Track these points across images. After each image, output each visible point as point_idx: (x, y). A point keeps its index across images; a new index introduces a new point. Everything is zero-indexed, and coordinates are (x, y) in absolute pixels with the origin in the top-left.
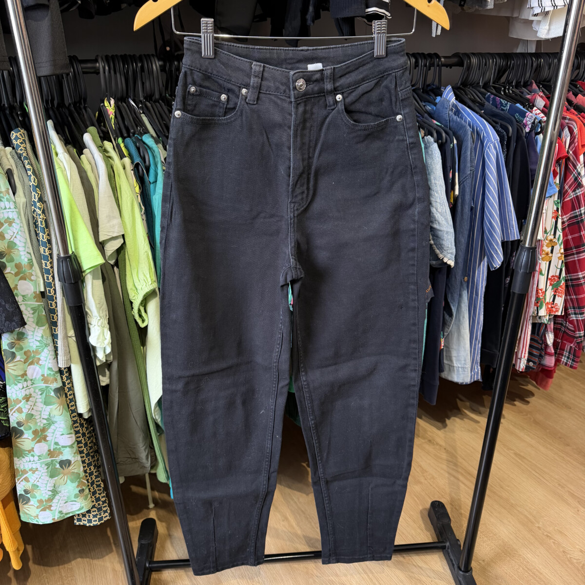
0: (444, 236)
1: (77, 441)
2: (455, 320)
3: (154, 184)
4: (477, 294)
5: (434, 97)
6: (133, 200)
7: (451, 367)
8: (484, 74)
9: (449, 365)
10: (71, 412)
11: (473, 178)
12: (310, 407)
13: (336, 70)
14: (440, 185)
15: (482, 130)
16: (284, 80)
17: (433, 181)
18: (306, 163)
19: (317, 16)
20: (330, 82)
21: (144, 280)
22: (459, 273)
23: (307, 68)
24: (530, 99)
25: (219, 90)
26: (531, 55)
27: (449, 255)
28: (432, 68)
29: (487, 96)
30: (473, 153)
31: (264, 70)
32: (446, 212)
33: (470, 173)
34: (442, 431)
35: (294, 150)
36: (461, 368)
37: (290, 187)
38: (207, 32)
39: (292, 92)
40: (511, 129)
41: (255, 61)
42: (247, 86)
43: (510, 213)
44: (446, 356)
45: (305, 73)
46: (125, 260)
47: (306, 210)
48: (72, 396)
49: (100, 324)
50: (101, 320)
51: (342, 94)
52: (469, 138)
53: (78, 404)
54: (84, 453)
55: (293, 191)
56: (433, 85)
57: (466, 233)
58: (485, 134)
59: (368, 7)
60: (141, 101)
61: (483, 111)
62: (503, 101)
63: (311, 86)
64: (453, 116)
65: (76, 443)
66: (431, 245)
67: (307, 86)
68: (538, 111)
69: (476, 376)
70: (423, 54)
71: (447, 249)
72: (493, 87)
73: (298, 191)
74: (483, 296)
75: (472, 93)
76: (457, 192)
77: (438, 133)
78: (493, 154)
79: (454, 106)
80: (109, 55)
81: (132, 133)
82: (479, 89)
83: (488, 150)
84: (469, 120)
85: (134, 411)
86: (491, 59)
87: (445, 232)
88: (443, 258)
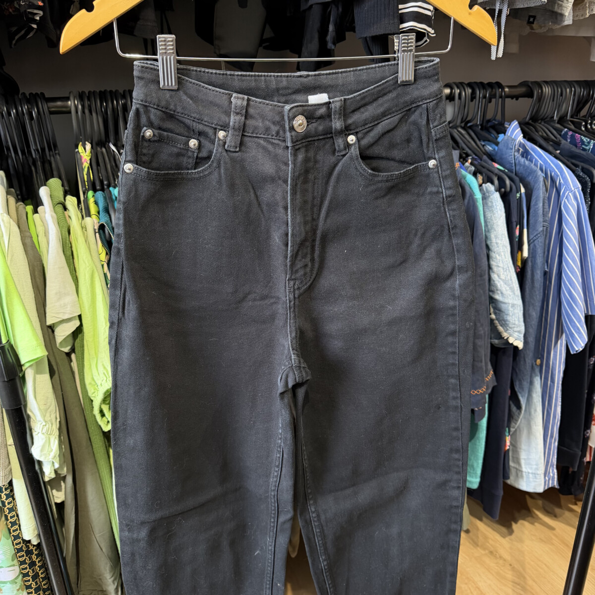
0: (508, 310)
1: (22, 573)
2: (524, 414)
4: (553, 381)
5: (496, 135)
6: (93, 272)
7: (519, 471)
8: (559, 106)
9: (517, 469)
10: (13, 539)
11: (546, 236)
12: (321, 545)
13: (348, 102)
14: (504, 246)
15: (558, 176)
16: (277, 118)
17: (494, 240)
18: (308, 227)
19: (340, 37)
20: (339, 118)
21: (104, 373)
22: (529, 354)
23: (307, 101)
25: (186, 133)
27: (516, 333)
28: (493, 100)
29: (563, 132)
30: (547, 205)
31: (248, 105)
32: (511, 280)
33: (543, 230)
34: (507, 539)
35: (293, 211)
36: (532, 473)
37: (288, 260)
38: (166, 53)
39: (288, 134)
41: (235, 92)
42: (225, 127)
44: (513, 457)
45: (306, 108)
46: (83, 346)
47: (311, 288)
48: (16, 517)
49: (44, 431)
50: (47, 426)
51: (356, 134)
52: (541, 185)
53: (22, 528)
54: (32, 588)
55: (293, 264)
56: (495, 120)
57: (538, 305)
58: (562, 181)
59: (402, 22)
61: (558, 152)
62: (584, 139)
63: (314, 125)
64: (520, 157)
65: (21, 576)
66: (492, 320)
67: (308, 125)
69: (551, 482)
70: (482, 83)
71: (513, 326)
72: (571, 121)
73: (299, 264)
74: (561, 382)
75: (543, 129)
76: (526, 254)
77: (500, 179)
78: (573, 206)
79: (521, 145)
80: (84, 92)
81: (106, 185)
82: (554, 124)
83: (566, 200)
84: (540, 164)
85: (97, 536)
86: (568, 88)
87: (510, 305)
88: (508, 338)
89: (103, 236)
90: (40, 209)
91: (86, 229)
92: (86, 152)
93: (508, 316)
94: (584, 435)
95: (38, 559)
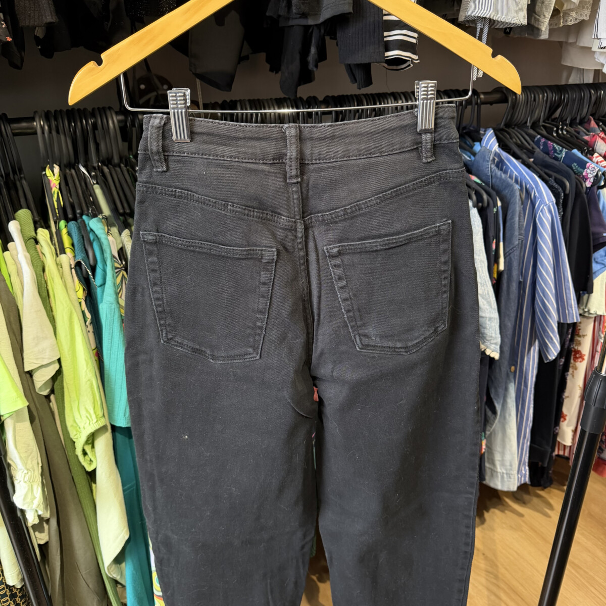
0: (486, 324)
2: (500, 418)
3: (102, 287)
4: (526, 386)
5: (471, 142)
7: (493, 472)
8: (532, 112)
9: (492, 470)
11: (521, 247)
14: (481, 260)
15: (533, 188)
19: (322, 56)
21: (87, 417)
22: (505, 363)
24: (588, 141)
26: (589, 86)
27: (493, 345)
28: (469, 107)
29: (536, 139)
30: (522, 215)
32: (488, 294)
33: (519, 243)
34: (480, 528)
36: (507, 474)
40: (568, 184)
43: (567, 291)
44: (488, 458)
46: (62, 388)
49: (27, 478)
50: (29, 473)
52: (518, 199)
56: (471, 126)
57: (513, 315)
58: (537, 194)
59: (387, 50)
60: (94, 168)
61: (532, 160)
64: (497, 170)
68: (601, 159)
69: (523, 479)
71: (490, 338)
72: (544, 126)
74: (533, 386)
75: (518, 136)
76: (502, 267)
77: (478, 195)
78: (547, 220)
79: (497, 155)
80: (51, 112)
81: (79, 214)
82: (527, 130)
83: (541, 213)
84: (516, 175)
85: (83, 573)
86: (541, 93)
87: (488, 319)
88: (485, 350)
89: (79, 273)
90: (10, 245)
91: (61, 266)
92: (54, 175)
93: (485, 330)
94: (554, 431)
95: (23, 601)
